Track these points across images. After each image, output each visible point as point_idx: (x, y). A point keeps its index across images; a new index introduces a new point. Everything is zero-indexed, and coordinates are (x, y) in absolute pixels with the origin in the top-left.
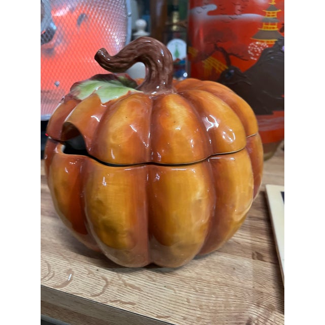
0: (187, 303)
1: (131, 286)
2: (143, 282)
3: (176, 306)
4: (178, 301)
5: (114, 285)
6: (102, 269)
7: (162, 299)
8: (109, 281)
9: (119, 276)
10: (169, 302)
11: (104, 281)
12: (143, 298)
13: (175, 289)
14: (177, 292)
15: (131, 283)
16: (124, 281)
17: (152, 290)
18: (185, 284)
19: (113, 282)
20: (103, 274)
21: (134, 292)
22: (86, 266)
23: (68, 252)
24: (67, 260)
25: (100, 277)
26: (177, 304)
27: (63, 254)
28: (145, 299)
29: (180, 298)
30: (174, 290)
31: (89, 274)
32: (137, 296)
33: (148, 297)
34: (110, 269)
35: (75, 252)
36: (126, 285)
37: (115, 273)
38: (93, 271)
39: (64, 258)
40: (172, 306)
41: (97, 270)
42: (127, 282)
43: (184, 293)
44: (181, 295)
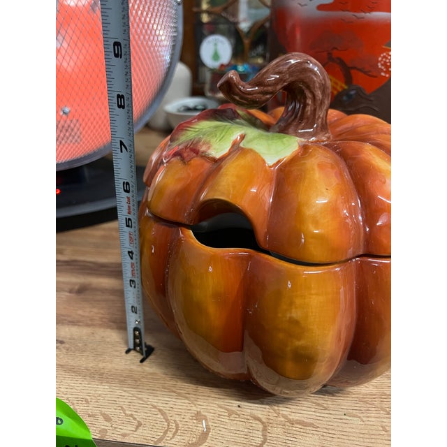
0: (384, 433)
1: (300, 423)
2: (314, 413)
3: (373, 441)
4: (371, 432)
5: (275, 426)
6: (245, 404)
7: (350, 434)
8: (264, 420)
9: (274, 410)
10: (361, 436)
11: (257, 422)
12: (325, 438)
13: (360, 415)
14: (364, 419)
15: (297, 418)
16: (285, 417)
17: (330, 423)
18: (368, 405)
19: (271, 421)
20: (249, 411)
21: (308, 431)
22: (220, 402)
23: (180, 384)
24: (187, 398)
25: (249, 417)
26: (373, 436)
27: (174, 389)
28: (329, 439)
29: (373, 428)
30: (360, 417)
31: (230, 415)
32: (315, 437)
33: (331, 435)
34: (258, 401)
35: (192, 384)
36: (292, 422)
37: (267, 407)
38: (234, 409)
39: (179, 394)
40: (368, 440)
41: (239, 406)
42: (291, 417)
43: (373, 419)
44: (371, 423)
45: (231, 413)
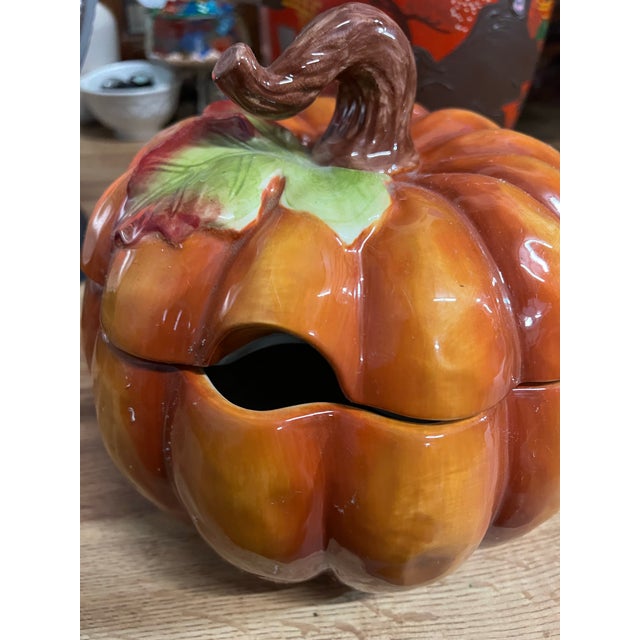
0: (528, 602)
1: (411, 617)
2: (427, 596)
3: (517, 618)
4: (512, 605)
5: (376, 632)
6: (324, 609)
7: (484, 616)
8: (358, 628)
9: (370, 607)
10: (500, 615)
11: (348, 634)
12: (452, 633)
13: (492, 581)
14: (498, 586)
15: (405, 611)
16: (387, 613)
17: (452, 606)
18: (499, 563)
19: (369, 627)
20: (332, 618)
21: (426, 628)
22: (284, 616)
23: (213, 599)
24: (228, 623)
25: (334, 630)
26: (515, 611)
27: (203, 611)
28: (457, 632)
29: (512, 597)
30: (491, 585)
31: (304, 634)
32: (439, 634)
33: (459, 626)
34: (341, 598)
35: (231, 594)
36: (399, 619)
37: (359, 603)
38: (307, 621)
39: (215, 619)
40: (510, 620)
41: (315, 615)
42: (395, 612)
43: (509, 584)
44: (508, 590)
45: (305, 630)
